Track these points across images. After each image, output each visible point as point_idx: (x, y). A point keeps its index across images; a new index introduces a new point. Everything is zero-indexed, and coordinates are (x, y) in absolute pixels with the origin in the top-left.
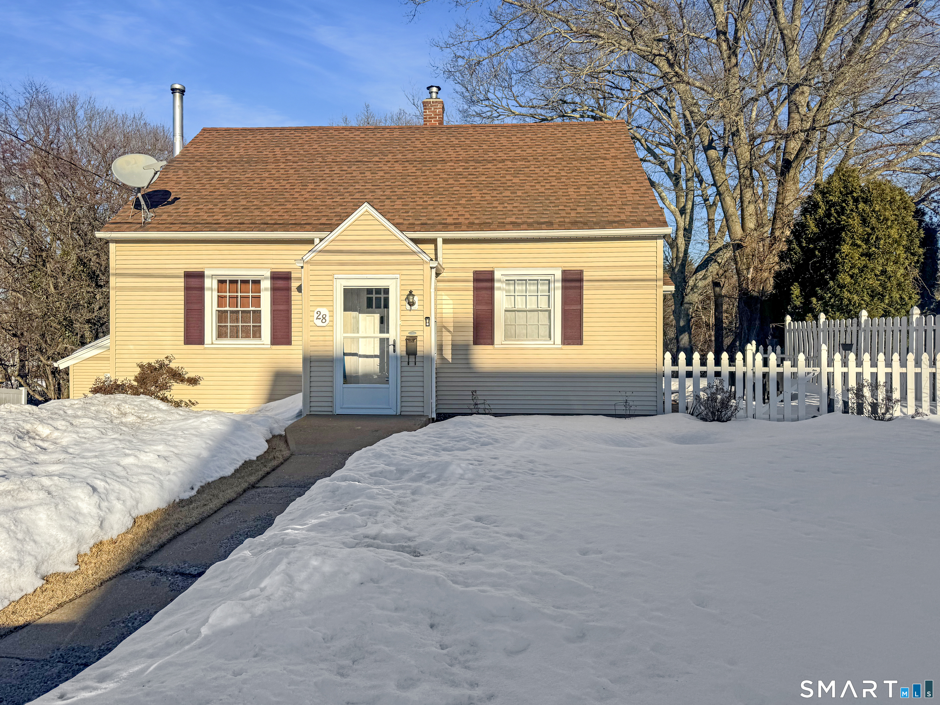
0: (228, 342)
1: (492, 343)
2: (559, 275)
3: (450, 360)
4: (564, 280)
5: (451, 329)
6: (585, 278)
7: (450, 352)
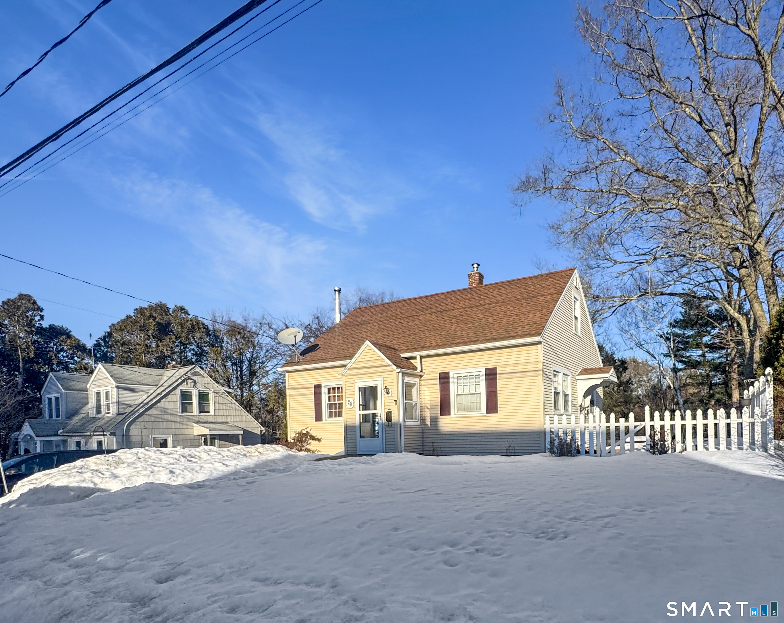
0: (333, 419)
1: (449, 414)
2: (483, 372)
3: (429, 425)
4: (486, 375)
5: (429, 407)
6: (498, 372)
7: (429, 420)
